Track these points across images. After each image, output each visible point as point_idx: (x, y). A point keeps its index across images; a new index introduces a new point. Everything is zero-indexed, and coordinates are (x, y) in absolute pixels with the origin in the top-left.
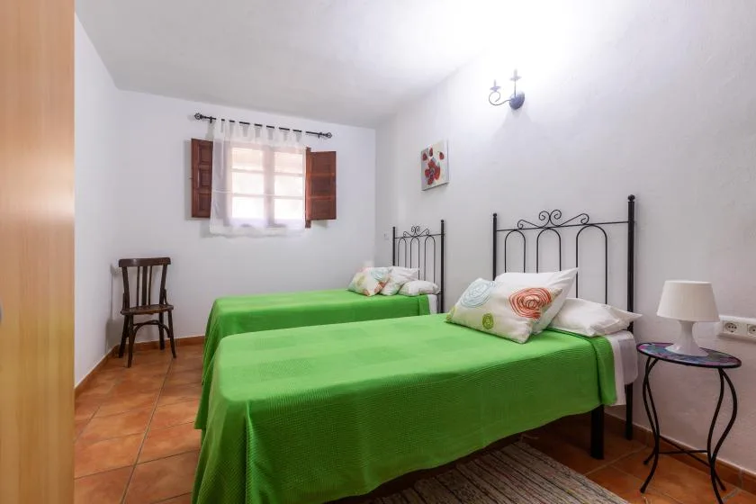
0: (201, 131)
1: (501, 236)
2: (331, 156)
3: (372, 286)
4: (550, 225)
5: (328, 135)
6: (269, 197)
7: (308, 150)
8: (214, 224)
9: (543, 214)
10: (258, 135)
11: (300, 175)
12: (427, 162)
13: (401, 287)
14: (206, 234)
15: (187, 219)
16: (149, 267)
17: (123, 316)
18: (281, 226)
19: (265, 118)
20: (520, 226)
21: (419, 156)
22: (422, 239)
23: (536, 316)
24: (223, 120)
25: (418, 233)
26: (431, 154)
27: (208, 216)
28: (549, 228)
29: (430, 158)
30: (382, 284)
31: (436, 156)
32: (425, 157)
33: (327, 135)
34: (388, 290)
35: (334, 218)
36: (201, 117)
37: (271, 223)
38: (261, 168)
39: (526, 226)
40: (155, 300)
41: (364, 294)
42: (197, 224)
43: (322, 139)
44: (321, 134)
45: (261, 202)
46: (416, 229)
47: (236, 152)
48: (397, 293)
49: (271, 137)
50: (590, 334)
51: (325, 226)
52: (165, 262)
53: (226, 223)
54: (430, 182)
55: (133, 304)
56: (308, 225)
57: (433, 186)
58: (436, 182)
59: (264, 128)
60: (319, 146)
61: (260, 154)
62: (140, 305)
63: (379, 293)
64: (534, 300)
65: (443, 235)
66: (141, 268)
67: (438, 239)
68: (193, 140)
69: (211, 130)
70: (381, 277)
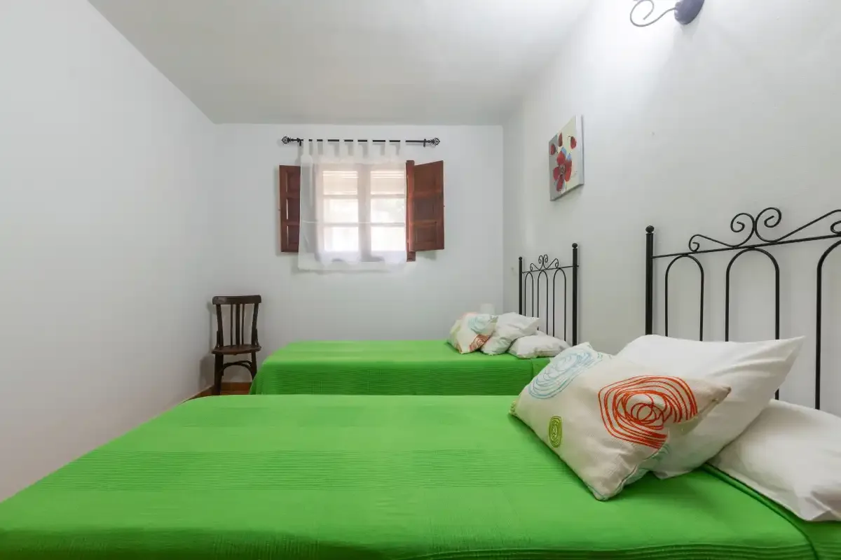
0: (289, 156)
1: (660, 266)
2: (437, 167)
3: (467, 339)
4: (754, 241)
5: (435, 142)
6: (364, 226)
7: (410, 164)
8: (303, 259)
9: (739, 219)
10: (350, 152)
11: (399, 196)
12: (556, 156)
13: (512, 343)
14: (296, 270)
15: (277, 255)
16: (241, 305)
17: (214, 355)
18: (378, 259)
19: (356, 132)
20: (694, 247)
21: (547, 149)
22: (551, 273)
23: (654, 440)
24: (310, 140)
25: (546, 265)
26: (561, 144)
27: (296, 251)
28: (752, 248)
29: (559, 149)
30: (484, 338)
31: (566, 143)
32: (553, 150)
33: (433, 142)
34: (490, 348)
35: (442, 247)
36: (289, 140)
37: (367, 256)
38: (355, 192)
39: (706, 245)
40: (248, 341)
41: (457, 350)
42: (287, 258)
43: (429, 147)
44: (425, 141)
45: (355, 231)
46: (543, 260)
47: (327, 175)
48: (507, 352)
49: (365, 152)
50: (809, 513)
51: (433, 258)
52: (256, 300)
53: (317, 258)
54: (559, 187)
55: (226, 342)
56: (411, 257)
57: (563, 191)
58: (568, 185)
59: (356, 143)
60: (423, 157)
61: (353, 175)
62: (234, 343)
63: (479, 350)
64: (652, 405)
65: (575, 266)
66: (234, 306)
67: (569, 272)
68: (281, 167)
69: (300, 153)
70: (480, 327)
